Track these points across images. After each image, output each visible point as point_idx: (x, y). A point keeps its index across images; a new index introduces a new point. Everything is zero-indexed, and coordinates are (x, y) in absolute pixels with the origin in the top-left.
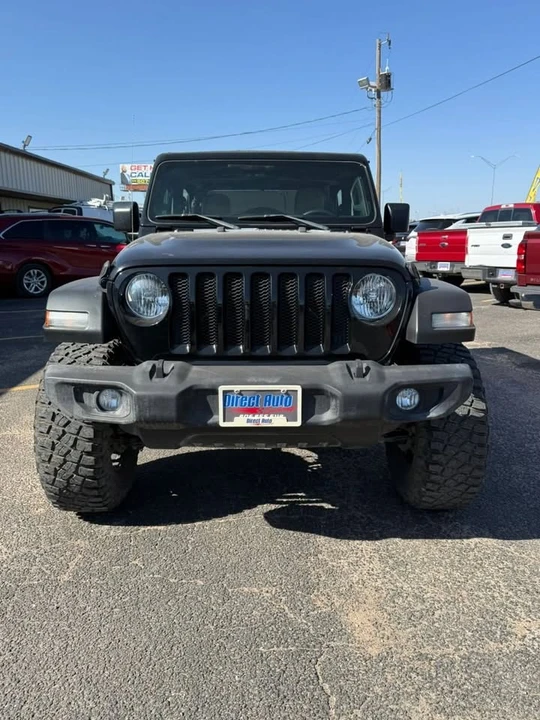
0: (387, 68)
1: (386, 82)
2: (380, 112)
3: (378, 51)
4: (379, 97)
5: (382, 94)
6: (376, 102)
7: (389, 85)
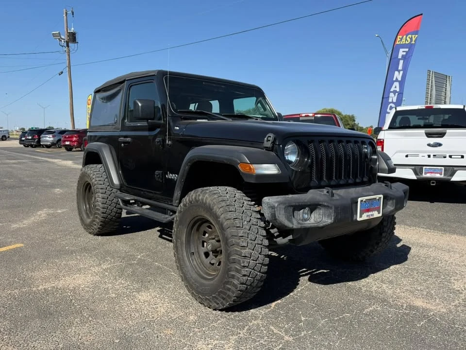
0: (72, 29)
1: (73, 37)
2: (69, 55)
3: (65, 17)
4: (68, 46)
5: (70, 44)
6: (66, 49)
7: (75, 40)
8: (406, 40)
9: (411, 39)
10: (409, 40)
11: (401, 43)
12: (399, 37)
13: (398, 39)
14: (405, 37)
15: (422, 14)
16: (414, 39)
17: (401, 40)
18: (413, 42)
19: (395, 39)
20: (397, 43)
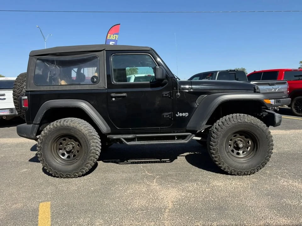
8: (113, 37)
9: (116, 37)
10: (115, 38)
11: (111, 38)
12: (109, 35)
13: (109, 36)
14: (112, 35)
15: (120, 24)
16: (117, 37)
17: (110, 37)
18: (117, 39)
19: (107, 36)
20: (108, 38)
